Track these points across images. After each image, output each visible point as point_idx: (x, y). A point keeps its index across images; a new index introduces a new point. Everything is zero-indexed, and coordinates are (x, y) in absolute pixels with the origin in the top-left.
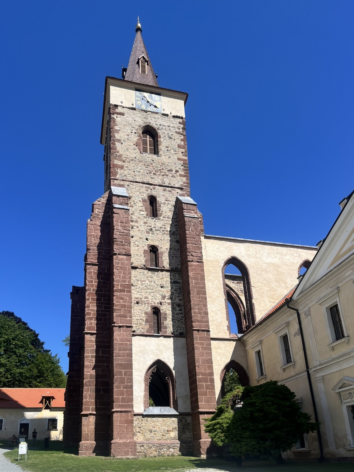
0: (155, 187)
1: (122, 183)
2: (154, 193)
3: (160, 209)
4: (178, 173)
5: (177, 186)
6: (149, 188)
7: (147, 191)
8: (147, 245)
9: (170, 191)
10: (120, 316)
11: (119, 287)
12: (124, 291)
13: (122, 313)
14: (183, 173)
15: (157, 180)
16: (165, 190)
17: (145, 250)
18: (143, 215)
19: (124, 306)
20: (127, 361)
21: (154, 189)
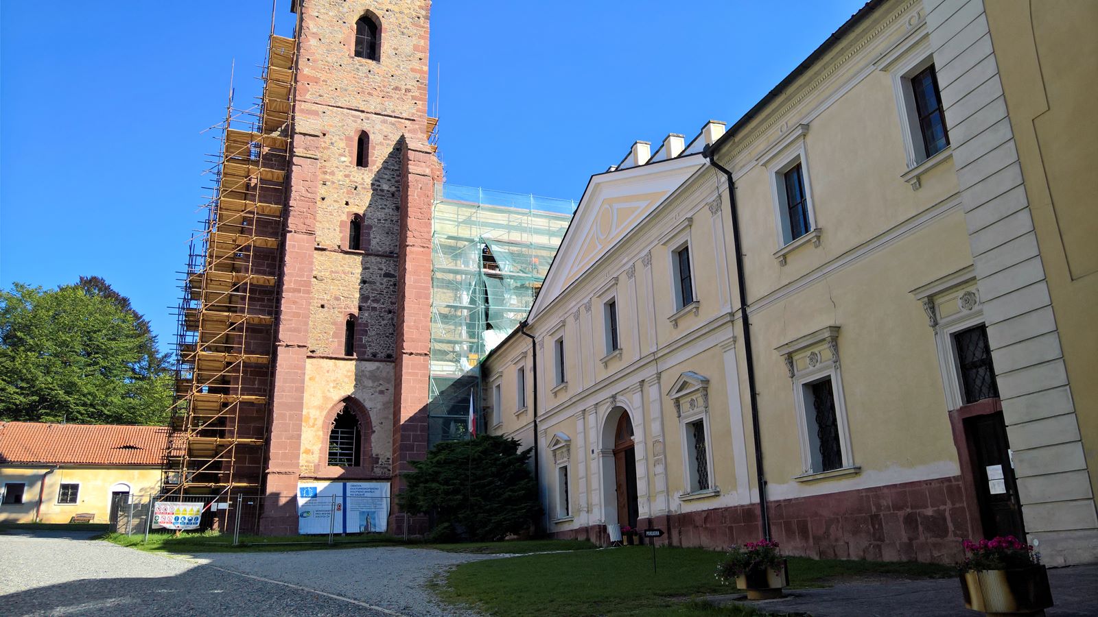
0: (368, 115)
1: (315, 107)
2: (366, 127)
3: (374, 154)
4: (411, 94)
5: (404, 115)
6: (358, 117)
7: (355, 122)
8: (346, 213)
9: (393, 124)
10: (290, 330)
11: (292, 284)
12: (299, 291)
13: (293, 325)
14: (417, 94)
15: (374, 104)
16: (384, 122)
17: (342, 222)
18: (345, 163)
19: (297, 315)
20: (295, 399)
21: (368, 119)
